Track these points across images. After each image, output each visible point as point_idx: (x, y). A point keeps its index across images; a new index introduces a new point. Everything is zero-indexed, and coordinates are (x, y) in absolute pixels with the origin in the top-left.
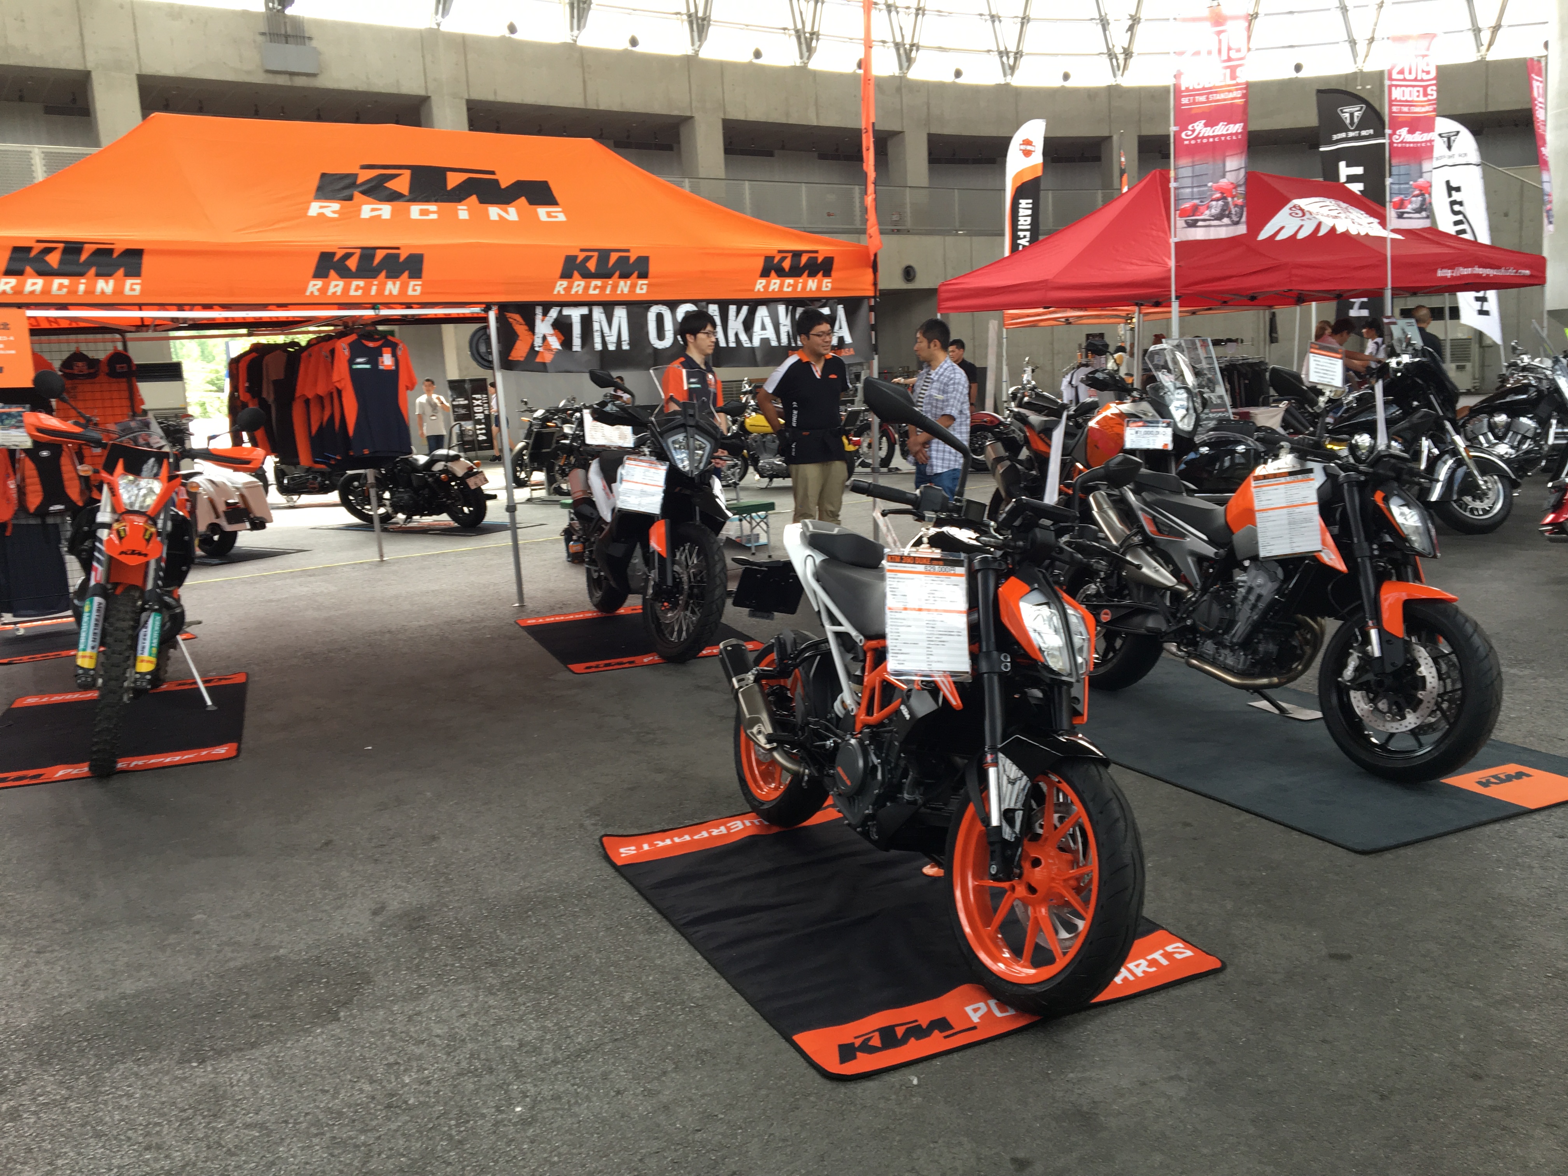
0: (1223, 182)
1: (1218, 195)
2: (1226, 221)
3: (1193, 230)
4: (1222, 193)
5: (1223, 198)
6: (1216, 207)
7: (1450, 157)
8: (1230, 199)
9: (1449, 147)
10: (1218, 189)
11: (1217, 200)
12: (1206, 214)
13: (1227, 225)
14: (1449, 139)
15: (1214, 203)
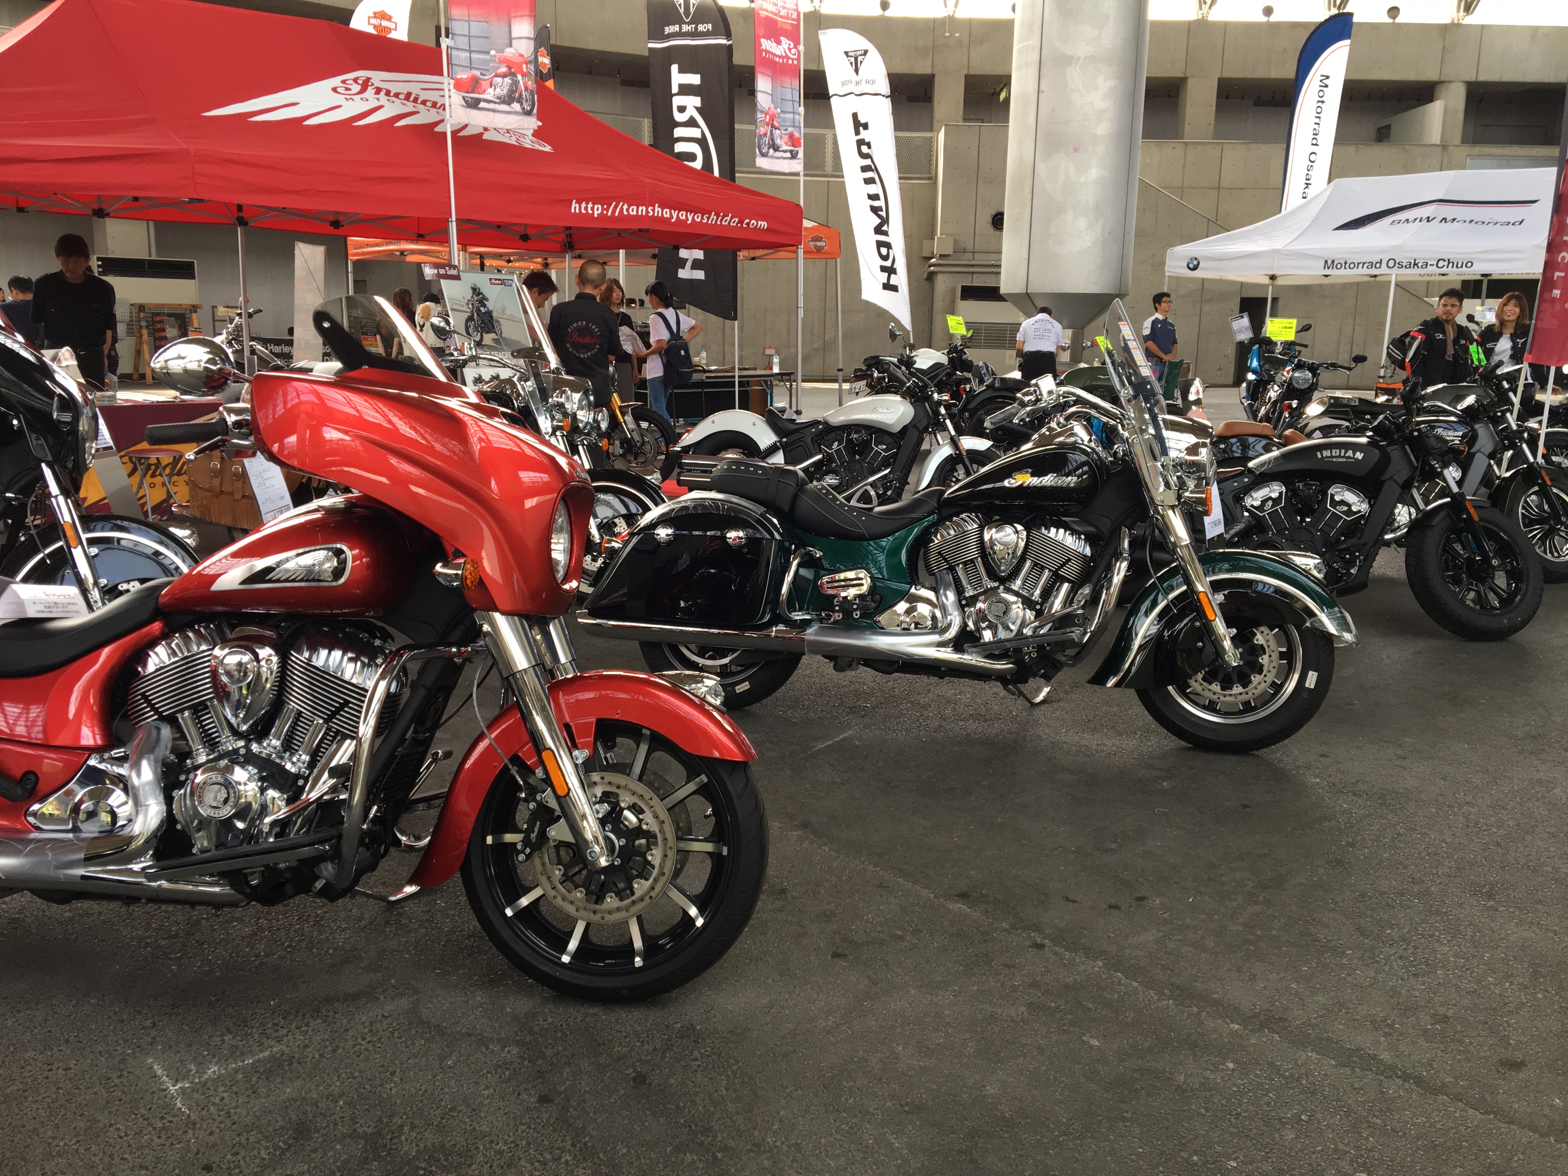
0: (509, 52)
1: (504, 69)
2: (516, 106)
3: (474, 112)
4: (509, 68)
5: (511, 74)
6: (503, 86)
7: (857, 83)
8: (519, 77)
9: (857, 71)
10: (502, 61)
11: (504, 76)
12: (490, 94)
13: (516, 113)
14: (856, 59)
15: (499, 80)
